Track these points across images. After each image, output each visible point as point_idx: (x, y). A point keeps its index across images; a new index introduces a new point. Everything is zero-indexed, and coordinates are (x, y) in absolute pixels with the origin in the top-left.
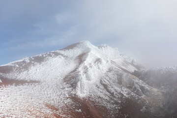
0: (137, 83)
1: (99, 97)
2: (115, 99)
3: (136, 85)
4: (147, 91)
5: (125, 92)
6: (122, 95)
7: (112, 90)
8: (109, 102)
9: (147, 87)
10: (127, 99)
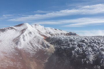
0: (45, 43)
1: (28, 49)
2: (35, 49)
3: (45, 44)
4: (49, 46)
5: (40, 47)
6: (38, 48)
7: (34, 46)
8: (32, 51)
9: (49, 45)
10: (40, 50)
